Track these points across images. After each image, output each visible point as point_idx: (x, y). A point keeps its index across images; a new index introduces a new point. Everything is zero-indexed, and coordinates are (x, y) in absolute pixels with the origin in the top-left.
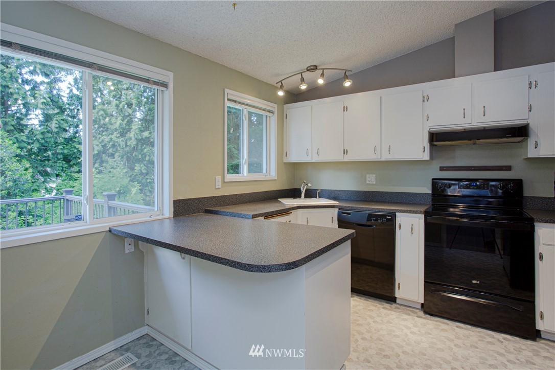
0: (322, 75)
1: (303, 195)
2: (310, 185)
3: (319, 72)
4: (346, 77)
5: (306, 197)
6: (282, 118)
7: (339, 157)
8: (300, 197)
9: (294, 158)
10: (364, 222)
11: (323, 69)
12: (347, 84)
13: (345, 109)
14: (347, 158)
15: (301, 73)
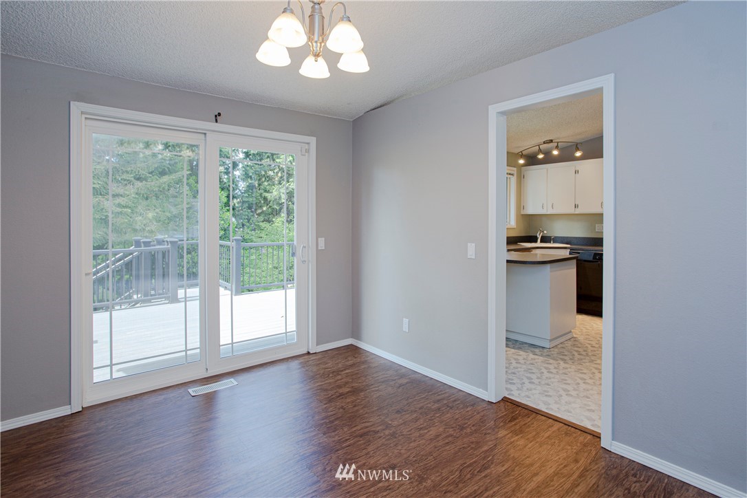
0: (557, 147)
1: (539, 240)
2: (545, 232)
3: (554, 145)
4: (577, 149)
5: (541, 242)
6: (521, 178)
7: (571, 210)
8: (536, 241)
9: (530, 210)
10: (591, 259)
11: (558, 142)
12: (578, 154)
13: (577, 172)
14: (578, 211)
15: (539, 145)
